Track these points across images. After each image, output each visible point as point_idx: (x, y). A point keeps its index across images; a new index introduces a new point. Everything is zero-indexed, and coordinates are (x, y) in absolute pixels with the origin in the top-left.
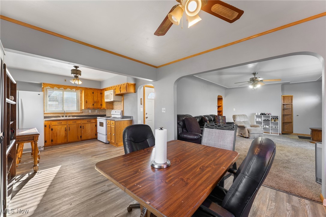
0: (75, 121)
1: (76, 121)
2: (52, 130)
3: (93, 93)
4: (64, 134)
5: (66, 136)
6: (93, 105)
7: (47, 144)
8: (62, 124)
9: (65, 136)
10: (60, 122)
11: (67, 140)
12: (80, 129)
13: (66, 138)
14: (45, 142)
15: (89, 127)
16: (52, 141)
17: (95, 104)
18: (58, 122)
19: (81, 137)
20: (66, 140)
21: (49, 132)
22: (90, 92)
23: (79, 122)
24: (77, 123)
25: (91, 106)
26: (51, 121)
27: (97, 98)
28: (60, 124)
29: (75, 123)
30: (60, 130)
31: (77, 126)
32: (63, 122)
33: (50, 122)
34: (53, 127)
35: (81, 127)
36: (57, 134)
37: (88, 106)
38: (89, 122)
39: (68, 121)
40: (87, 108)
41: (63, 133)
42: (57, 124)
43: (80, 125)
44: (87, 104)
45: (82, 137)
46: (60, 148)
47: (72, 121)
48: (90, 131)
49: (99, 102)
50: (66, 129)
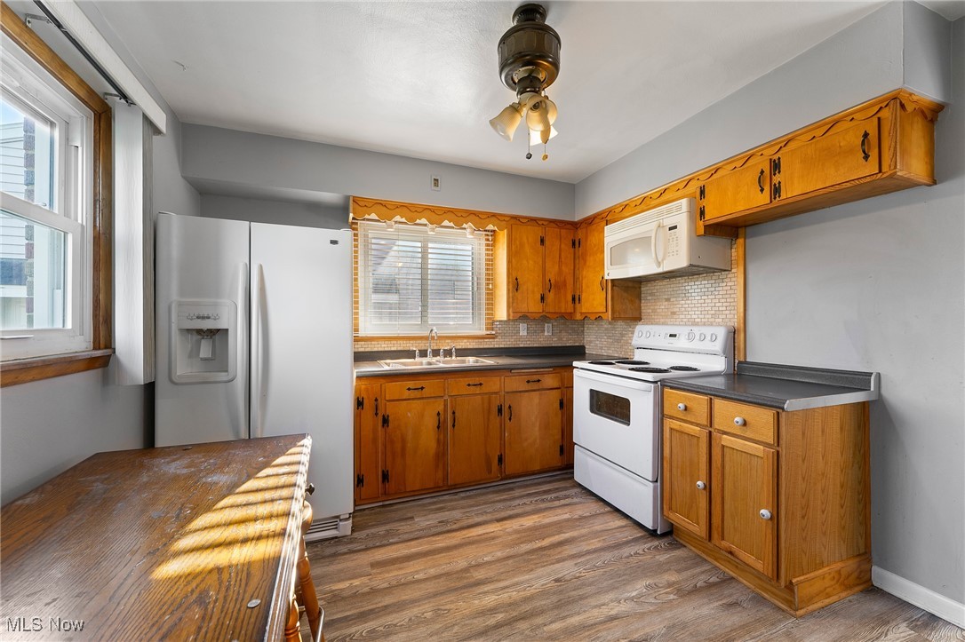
0: (477, 380)
1: (482, 380)
2: (385, 421)
3: (542, 241)
4: (433, 445)
5: (441, 455)
6: (543, 299)
7: (364, 491)
8: (426, 392)
9: (437, 455)
10: (418, 384)
11: (445, 478)
12: (495, 420)
13: (441, 466)
15: (532, 409)
16: (385, 477)
17: (551, 296)
18: (411, 384)
19: (500, 460)
20: (440, 474)
21: (375, 431)
22: (530, 243)
23: (493, 384)
24: (485, 389)
25: (533, 306)
26: (382, 381)
27: (557, 267)
28: (417, 394)
29: (477, 389)
30: (418, 421)
31: (486, 404)
32: (430, 386)
33: (377, 384)
34: (391, 410)
35: (500, 411)
36: (404, 441)
37: (524, 308)
38: (535, 386)
39: (451, 381)
40: (519, 316)
41: (427, 440)
42: (407, 394)
43: (496, 403)
44: (518, 295)
45: (507, 459)
47: (464, 381)
48: (537, 429)
49: (565, 285)
50: (442, 417)
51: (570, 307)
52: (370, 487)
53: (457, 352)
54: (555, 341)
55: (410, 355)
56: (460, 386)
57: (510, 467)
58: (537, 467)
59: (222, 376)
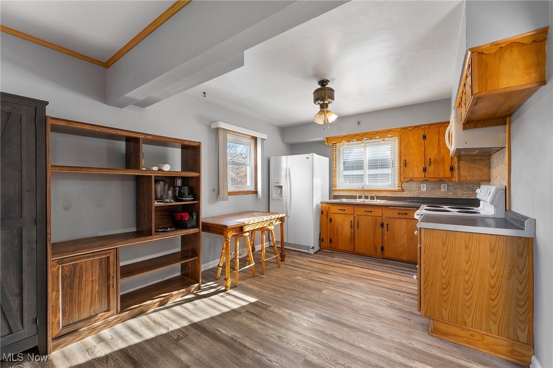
0: (370, 209)
1: (372, 210)
2: (331, 220)
3: (424, 137)
4: (349, 234)
5: (353, 238)
6: (425, 170)
7: (324, 244)
8: (346, 212)
9: (351, 238)
10: (343, 208)
12: (379, 229)
13: (353, 243)
14: (321, 240)
15: (400, 226)
16: (331, 241)
17: (431, 169)
18: (340, 208)
19: (382, 249)
20: (352, 246)
21: (327, 223)
22: (414, 140)
23: (378, 212)
24: (373, 214)
25: (417, 172)
26: (330, 205)
27: (436, 151)
28: (343, 212)
29: (370, 214)
30: (343, 222)
31: (374, 221)
32: (349, 210)
33: (328, 206)
34: (332, 216)
35: (382, 225)
36: (337, 229)
37: (411, 175)
38: (404, 216)
39: (356, 208)
40: (404, 178)
41: (347, 230)
42: (338, 212)
43: (379, 222)
44: (407, 169)
45: (385, 249)
47: (363, 209)
48: (405, 238)
49: (444, 161)
50: (353, 224)
51: (448, 174)
52: (326, 243)
53: (378, 198)
54: (450, 195)
55: (355, 197)
56: (361, 211)
57: (386, 254)
58: (405, 258)
59: (281, 199)
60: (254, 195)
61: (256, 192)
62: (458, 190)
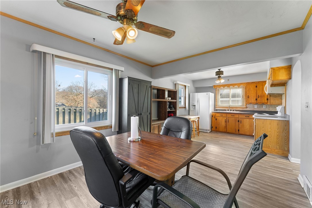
0: (233, 115)
2: (216, 119)
3: (256, 87)
5: (226, 127)
6: (256, 99)
7: (213, 129)
8: (223, 116)
9: (225, 126)
10: (222, 114)
11: (227, 131)
12: (237, 123)
14: (212, 127)
15: (246, 122)
16: (216, 128)
17: (259, 99)
18: (220, 114)
19: (239, 130)
20: (225, 130)
21: (214, 120)
22: (252, 87)
23: (237, 116)
24: (234, 117)
25: (253, 100)
26: (216, 113)
27: (261, 92)
29: (233, 117)
30: (222, 120)
31: (235, 120)
32: (224, 115)
33: (215, 113)
34: (217, 118)
35: (239, 121)
36: (219, 123)
37: (250, 101)
38: (248, 118)
39: (228, 115)
41: (223, 124)
42: (220, 116)
44: (249, 99)
45: (240, 130)
46: (219, 134)
47: (230, 115)
48: (248, 126)
49: (264, 96)
50: (226, 121)
51: (266, 101)
52: (214, 129)
53: (236, 111)
54: (267, 110)
55: (226, 110)
56: (230, 116)
57: (241, 132)
58: (248, 134)
59: (195, 110)
60: (184, 109)
61: (185, 108)
62: (270, 108)
